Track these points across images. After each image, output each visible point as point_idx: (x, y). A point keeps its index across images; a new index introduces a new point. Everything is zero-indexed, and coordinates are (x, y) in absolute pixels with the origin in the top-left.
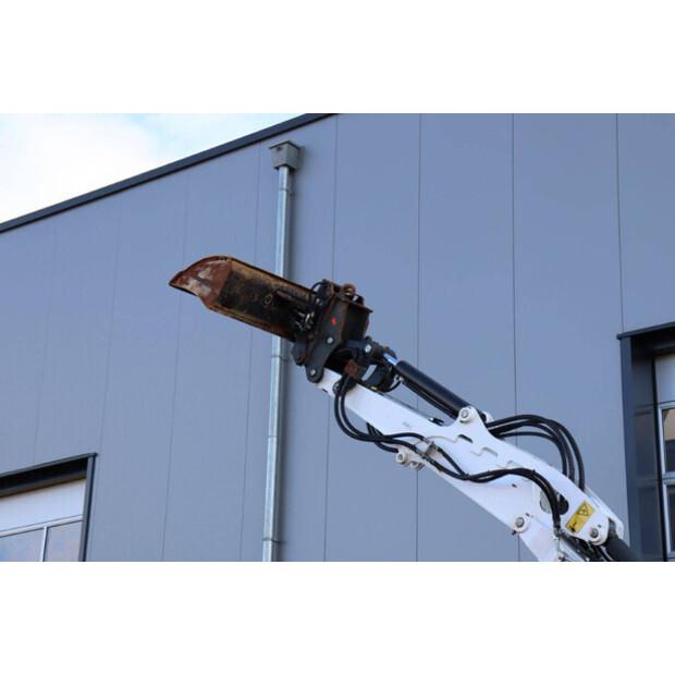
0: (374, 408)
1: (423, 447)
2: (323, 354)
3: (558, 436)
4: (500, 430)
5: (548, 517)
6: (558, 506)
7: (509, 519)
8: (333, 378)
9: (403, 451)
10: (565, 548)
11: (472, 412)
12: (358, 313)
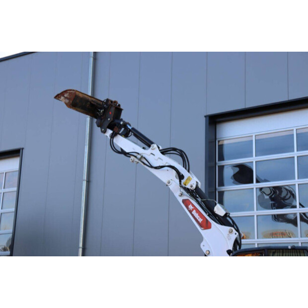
1: (139, 156)
2: (107, 124)
6: (181, 177)
7: (165, 180)
9: (132, 158)
10: (183, 190)
11: (155, 146)
12: (119, 110)
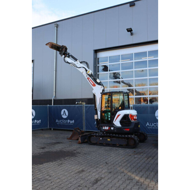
0: (68, 59)
1: (73, 64)
2: (62, 53)
3: (87, 63)
4: (81, 63)
5: (85, 72)
6: (86, 71)
7: (82, 72)
8: (63, 56)
9: (71, 64)
10: (87, 75)
11: (78, 61)
12: (66, 49)
